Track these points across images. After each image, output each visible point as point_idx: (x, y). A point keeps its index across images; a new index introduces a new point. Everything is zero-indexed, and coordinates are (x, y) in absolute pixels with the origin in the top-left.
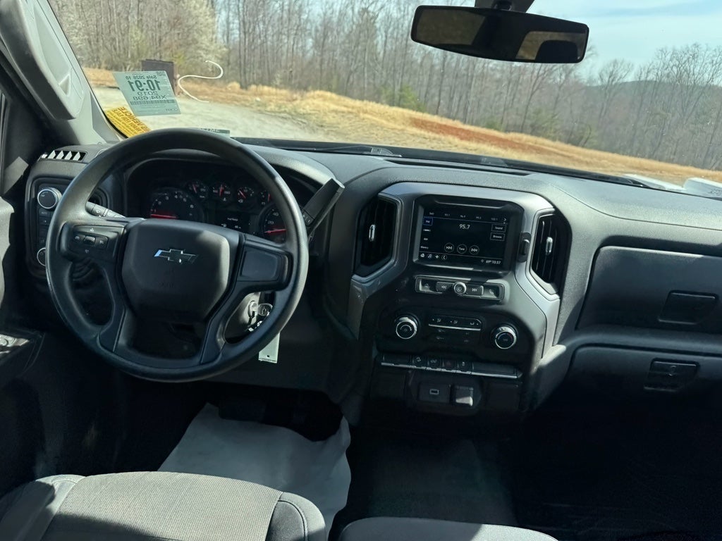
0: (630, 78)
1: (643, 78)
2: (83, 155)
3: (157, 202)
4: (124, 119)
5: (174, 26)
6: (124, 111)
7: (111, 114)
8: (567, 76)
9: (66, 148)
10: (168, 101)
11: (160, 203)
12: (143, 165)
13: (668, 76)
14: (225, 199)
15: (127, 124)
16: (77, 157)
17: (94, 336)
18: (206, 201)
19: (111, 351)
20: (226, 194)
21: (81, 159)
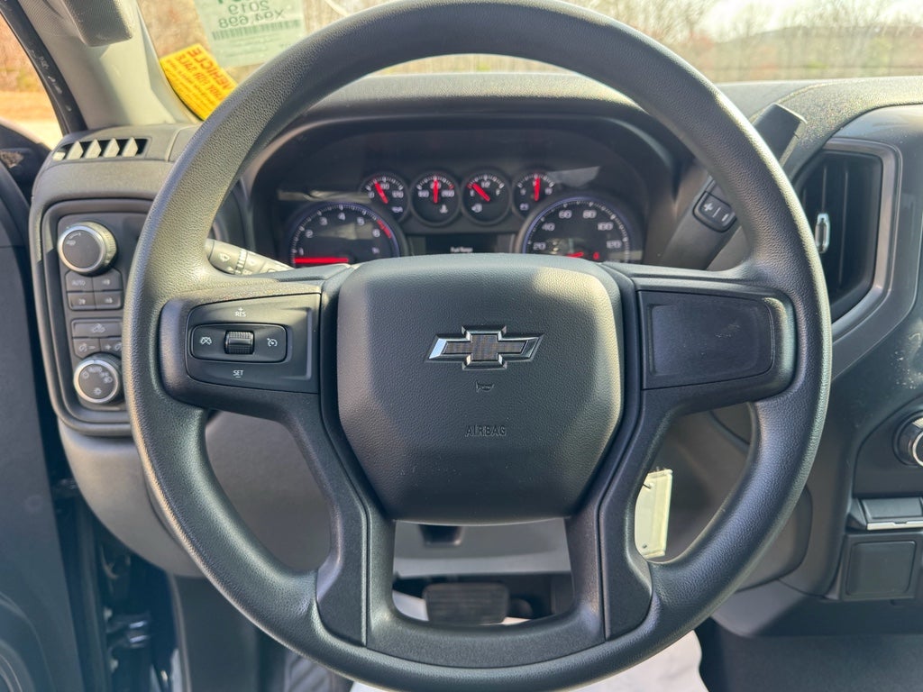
0: (772, 25)
1: (789, 24)
2: (141, 144)
3: (303, 234)
4: (198, 76)
6: (199, 57)
7: (174, 66)
8: (691, 32)
9: (102, 135)
10: (286, 23)
11: (309, 234)
12: (294, 139)
14: (444, 209)
15: (204, 88)
16: (131, 148)
17: (304, 607)
18: (410, 216)
19: (358, 644)
20: (446, 198)
21: (140, 151)
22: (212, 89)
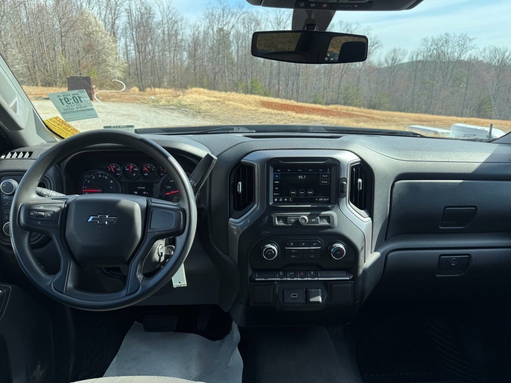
2: (31, 153)
3: (87, 181)
4: (58, 124)
5: (88, 51)
6: (58, 119)
7: (49, 121)
9: (18, 150)
10: (88, 109)
11: (89, 182)
13: (431, 56)
14: (134, 174)
15: (61, 128)
16: (27, 155)
17: (49, 283)
18: (121, 177)
19: (63, 293)
20: (135, 171)
21: (29, 156)
22: (64, 128)
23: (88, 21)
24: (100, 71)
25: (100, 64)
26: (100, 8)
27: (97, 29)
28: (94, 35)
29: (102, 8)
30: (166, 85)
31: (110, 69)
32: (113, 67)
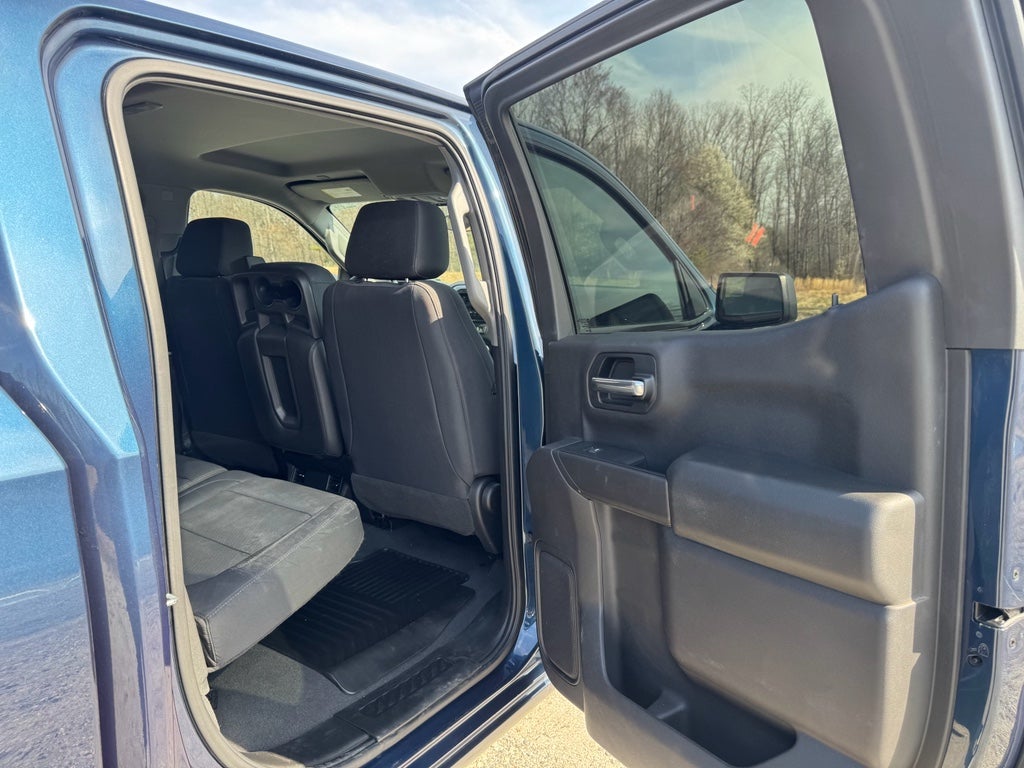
23: (704, 165)
24: (715, 249)
25: (715, 236)
26: (738, 137)
27: (720, 176)
28: (711, 187)
29: (741, 137)
30: (841, 273)
31: (732, 246)
32: (739, 242)
